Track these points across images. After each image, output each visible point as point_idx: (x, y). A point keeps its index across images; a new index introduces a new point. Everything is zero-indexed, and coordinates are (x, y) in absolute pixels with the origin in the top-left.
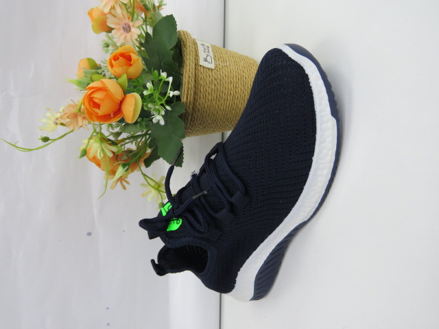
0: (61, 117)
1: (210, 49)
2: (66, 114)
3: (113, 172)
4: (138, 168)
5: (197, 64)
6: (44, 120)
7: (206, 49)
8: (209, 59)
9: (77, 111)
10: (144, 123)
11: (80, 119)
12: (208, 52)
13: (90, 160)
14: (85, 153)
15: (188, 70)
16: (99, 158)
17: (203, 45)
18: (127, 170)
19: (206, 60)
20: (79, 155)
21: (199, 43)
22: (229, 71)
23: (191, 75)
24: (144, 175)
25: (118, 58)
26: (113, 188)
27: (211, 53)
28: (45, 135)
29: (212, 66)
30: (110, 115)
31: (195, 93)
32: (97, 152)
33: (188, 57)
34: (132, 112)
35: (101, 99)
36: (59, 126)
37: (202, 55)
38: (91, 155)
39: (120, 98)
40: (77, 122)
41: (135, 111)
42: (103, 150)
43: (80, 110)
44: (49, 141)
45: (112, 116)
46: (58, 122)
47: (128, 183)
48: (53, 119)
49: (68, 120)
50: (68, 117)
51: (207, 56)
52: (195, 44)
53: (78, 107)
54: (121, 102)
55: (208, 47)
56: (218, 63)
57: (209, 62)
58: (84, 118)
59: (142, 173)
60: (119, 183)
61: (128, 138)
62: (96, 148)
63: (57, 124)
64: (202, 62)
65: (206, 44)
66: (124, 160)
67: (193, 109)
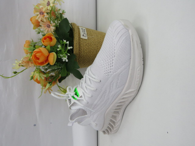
0: (22, 63)
1: (85, 30)
2: (24, 61)
3: (45, 86)
4: (56, 83)
5: (79, 38)
6: (14, 64)
7: (84, 31)
8: (85, 35)
9: (29, 60)
10: (58, 65)
11: (30, 64)
12: (85, 32)
13: (35, 81)
14: (32, 78)
15: (76, 41)
16: (39, 80)
17: (82, 29)
18: (51, 85)
19: (84, 36)
20: (30, 79)
21: (80, 28)
22: (94, 39)
23: (77, 43)
24: (59, 87)
25: (46, 39)
26: (45, 93)
27: (86, 32)
28: (15, 71)
29: (86, 38)
30: (43, 62)
31: (79, 50)
32: (37, 77)
33: (76, 35)
34: (53, 60)
35: (39, 56)
36: (21, 67)
37: (82, 33)
38: (35, 79)
39: (47, 55)
40: (29, 64)
41: (54, 60)
42: (40, 76)
43: (30, 60)
44: (17, 73)
45: (44, 62)
46: (20, 65)
47: (52, 90)
48: (18, 64)
49: (25, 64)
50: (25, 63)
51: (84, 34)
52: (79, 29)
53: (29, 58)
54: (48, 57)
55: (84, 30)
56: (89, 37)
57: (85, 37)
58: (32, 63)
59: (58, 86)
60: (48, 90)
61: (51, 71)
62: (37, 75)
63: (20, 66)
64: (82, 37)
65: (84, 28)
66: (50, 80)
67: (79, 57)
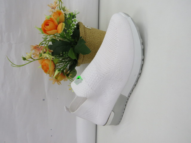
26: (53, 84)
31: (85, 35)
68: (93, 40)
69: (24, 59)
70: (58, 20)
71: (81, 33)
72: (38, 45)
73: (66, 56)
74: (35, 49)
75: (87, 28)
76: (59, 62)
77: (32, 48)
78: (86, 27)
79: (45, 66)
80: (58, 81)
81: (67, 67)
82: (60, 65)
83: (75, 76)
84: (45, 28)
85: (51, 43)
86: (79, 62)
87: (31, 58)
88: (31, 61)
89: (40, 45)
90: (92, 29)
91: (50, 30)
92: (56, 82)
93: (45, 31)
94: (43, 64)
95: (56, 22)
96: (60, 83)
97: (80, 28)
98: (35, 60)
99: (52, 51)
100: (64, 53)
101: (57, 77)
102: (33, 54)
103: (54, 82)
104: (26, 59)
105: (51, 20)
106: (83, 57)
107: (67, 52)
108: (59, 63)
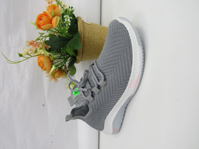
26: (50, 81)
68: (92, 35)
69: (21, 55)
70: (53, 14)
71: (80, 29)
72: (34, 41)
73: (63, 52)
74: (31, 45)
75: (86, 23)
76: (57, 58)
77: (28, 44)
78: (85, 21)
79: (41, 62)
80: (55, 78)
81: (65, 63)
82: (58, 61)
83: (75, 73)
84: (38, 22)
85: (48, 39)
86: (78, 59)
87: (28, 54)
88: (28, 58)
89: (36, 41)
90: (92, 24)
91: (44, 25)
92: (53, 79)
93: (39, 26)
94: (39, 60)
95: (50, 16)
96: (57, 80)
97: (78, 23)
98: (32, 56)
99: (50, 47)
100: (62, 48)
101: (54, 74)
102: (30, 50)
103: (51, 79)
104: (23, 56)
105: (45, 14)
106: (81, 54)
107: (64, 48)
108: (57, 60)
